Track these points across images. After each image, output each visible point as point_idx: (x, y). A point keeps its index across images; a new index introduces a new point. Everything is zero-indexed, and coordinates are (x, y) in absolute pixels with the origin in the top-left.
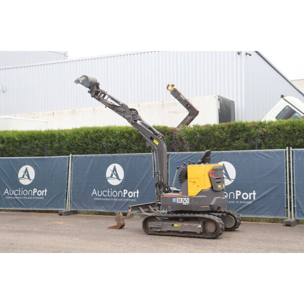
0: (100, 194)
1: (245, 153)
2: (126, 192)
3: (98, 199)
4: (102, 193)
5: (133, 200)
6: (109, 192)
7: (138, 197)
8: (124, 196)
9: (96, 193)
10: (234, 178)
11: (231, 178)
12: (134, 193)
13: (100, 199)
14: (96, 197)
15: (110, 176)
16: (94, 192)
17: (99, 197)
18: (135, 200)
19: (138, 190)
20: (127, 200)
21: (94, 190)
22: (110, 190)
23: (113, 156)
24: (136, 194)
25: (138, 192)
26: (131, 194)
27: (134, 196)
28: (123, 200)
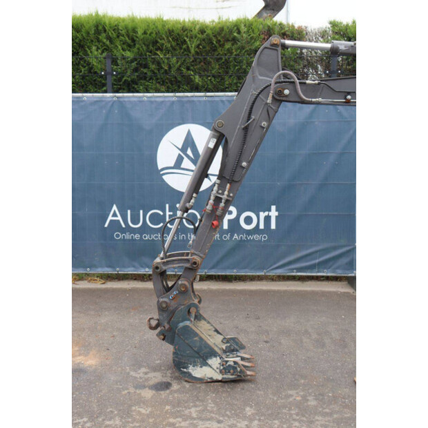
0: (135, 221)
2: (230, 213)
3: (128, 236)
4: (145, 217)
5: (256, 237)
6: (168, 213)
7: (273, 226)
8: (226, 226)
9: (119, 218)
12: (262, 215)
13: (137, 236)
14: (123, 231)
15: (172, 165)
16: (114, 214)
17: (133, 231)
18: (264, 237)
19: (273, 208)
20: (236, 236)
21: (115, 208)
22: (173, 209)
23: (181, 102)
24: (268, 219)
25: (274, 213)
26: (248, 220)
27: (262, 226)
28: (221, 237)
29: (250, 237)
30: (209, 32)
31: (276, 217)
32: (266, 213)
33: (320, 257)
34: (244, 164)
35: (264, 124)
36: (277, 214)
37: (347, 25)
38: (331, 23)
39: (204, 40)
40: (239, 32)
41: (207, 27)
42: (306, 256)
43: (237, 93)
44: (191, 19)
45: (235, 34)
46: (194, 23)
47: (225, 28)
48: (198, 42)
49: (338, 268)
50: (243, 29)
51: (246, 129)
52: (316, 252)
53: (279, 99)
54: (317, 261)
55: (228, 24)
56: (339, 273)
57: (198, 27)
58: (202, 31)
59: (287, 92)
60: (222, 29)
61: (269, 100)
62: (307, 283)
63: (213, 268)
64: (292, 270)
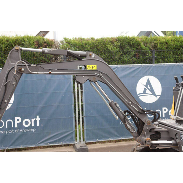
1: (170, 66)
2: (18, 120)
5: (30, 130)
7: (38, 125)
8: (16, 126)
10: (160, 94)
11: (156, 94)
12: (33, 120)
18: (34, 130)
19: (38, 117)
20: (21, 130)
24: (35, 122)
25: (38, 119)
26: (27, 123)
27: (33, 125)
28: (14, 131)
29: (28, 130)
30: (11, 41)
31: (39, 120)
32: (35, 119)
33: (59, 137)
34: (6, 101)
35: (14, 83)
36: (39, 119)
37: (71, 39)
38: (64, 38)
39: (9, 44)
40: (24, 42)
41: (10, 39)
42: (53, 137)
43: (2, 68)
44: (3, 36)
45: (23, 42)
46: (4, 37)
47: (18, 39)
48: (6, 45)
49: (67, 141)
50: (26, 40)
51: (6, 86)
52: (57, 135)
53: (20, 72)
54: (58, 138)
55: (20, 38)
56: (68, 143)
57: (6, 39)
58: (8, 41)
59: (23, 69)
60: (17, 40)
61: (15, 73)
62: (55, 148)
63: (11, 146)
64: (47, 143)
